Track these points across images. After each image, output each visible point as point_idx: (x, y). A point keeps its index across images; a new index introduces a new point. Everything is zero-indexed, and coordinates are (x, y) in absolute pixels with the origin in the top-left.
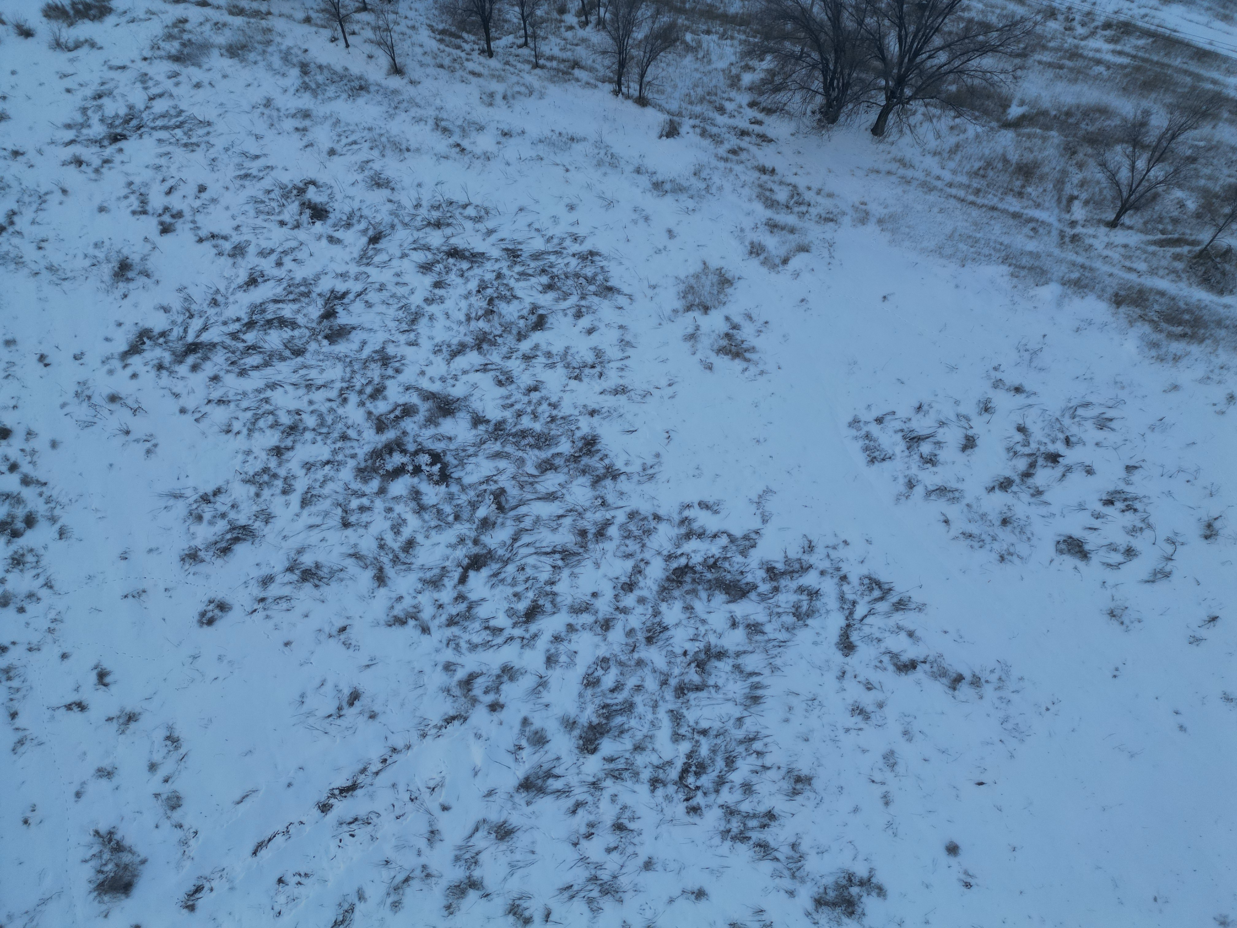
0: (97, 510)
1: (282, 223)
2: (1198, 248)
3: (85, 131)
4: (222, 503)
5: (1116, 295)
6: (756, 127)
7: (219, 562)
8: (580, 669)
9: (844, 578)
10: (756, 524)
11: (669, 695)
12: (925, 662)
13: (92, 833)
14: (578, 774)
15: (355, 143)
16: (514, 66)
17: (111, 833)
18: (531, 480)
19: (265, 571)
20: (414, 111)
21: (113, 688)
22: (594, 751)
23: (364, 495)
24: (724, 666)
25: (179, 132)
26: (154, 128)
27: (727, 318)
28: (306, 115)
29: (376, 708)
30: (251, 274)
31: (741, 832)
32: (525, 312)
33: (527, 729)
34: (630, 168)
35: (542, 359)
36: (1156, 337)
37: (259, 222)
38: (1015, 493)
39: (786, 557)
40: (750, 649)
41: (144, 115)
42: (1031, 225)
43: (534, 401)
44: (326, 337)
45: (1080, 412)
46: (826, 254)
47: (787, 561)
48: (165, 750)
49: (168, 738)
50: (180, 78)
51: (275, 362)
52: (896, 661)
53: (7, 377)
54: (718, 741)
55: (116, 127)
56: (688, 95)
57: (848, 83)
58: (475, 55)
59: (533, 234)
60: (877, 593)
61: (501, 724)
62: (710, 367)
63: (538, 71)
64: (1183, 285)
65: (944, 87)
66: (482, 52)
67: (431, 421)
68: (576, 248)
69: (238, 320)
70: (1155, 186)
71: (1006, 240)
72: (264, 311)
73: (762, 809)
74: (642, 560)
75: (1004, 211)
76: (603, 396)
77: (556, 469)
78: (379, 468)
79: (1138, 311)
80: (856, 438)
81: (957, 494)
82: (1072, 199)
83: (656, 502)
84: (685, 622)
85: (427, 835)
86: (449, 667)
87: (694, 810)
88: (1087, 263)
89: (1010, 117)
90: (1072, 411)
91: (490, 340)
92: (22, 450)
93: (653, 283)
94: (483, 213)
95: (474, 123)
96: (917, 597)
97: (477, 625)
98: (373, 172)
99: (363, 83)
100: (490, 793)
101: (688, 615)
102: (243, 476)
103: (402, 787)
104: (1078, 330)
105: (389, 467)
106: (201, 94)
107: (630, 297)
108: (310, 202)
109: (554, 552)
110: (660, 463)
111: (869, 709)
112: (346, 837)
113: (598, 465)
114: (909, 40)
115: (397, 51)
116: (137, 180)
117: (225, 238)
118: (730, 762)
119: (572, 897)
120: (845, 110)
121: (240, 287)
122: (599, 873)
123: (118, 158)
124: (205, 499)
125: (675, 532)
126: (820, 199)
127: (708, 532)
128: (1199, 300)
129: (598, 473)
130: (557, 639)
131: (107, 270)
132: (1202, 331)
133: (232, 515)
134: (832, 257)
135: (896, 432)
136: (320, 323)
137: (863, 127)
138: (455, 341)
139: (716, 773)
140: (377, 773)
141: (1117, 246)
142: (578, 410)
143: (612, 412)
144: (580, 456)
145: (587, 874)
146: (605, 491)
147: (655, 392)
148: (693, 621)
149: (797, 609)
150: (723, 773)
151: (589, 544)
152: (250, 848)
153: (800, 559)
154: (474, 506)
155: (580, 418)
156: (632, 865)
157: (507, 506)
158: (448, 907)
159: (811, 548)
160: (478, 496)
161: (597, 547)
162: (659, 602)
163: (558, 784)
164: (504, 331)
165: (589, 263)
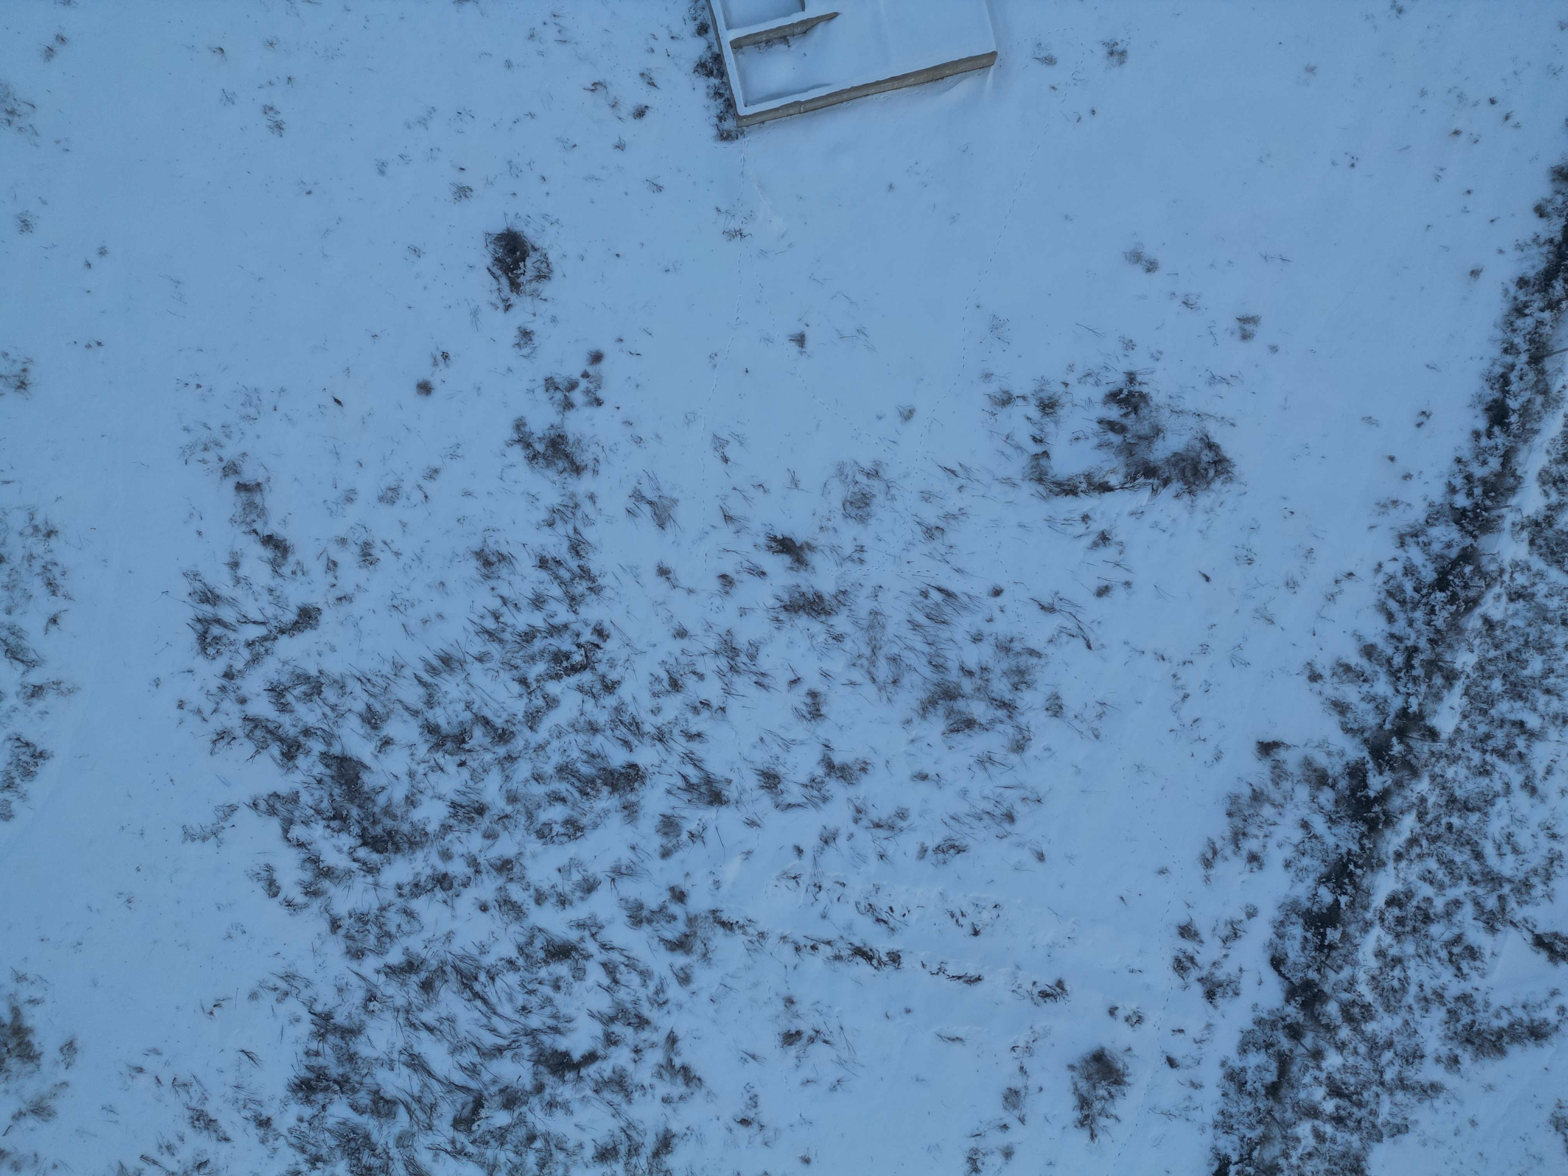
8: (572, 849)
9: (229, 675)
10: (245, 815)
11: (518, 744)
12: (255, 531)
13: (1097, 1140)
14: (665, 761)
17: (1082, 1124)
18: (414, 1106)
22: (633, 766)
24: (440, 717)
29: (780, 1006)
31: (581, 577)
33: (670, 845)
39: (258, 752)
40: (398, 706)
47: (262, 747)
48: (987, 1160)
52: (279, 560)
54: (519, 662)
60: (216, 630)
61: (688, 874)
62: (69, 1047)
73: (544, 575)
74: (401, 895)
76: (230, 1134)
77: (377, 1092)
80: (23, 797)
81: (5, 634)
83: (317, 944)
84: (430, 793)
85: (833, 844)
86: (684, 978)
87: (600, 632)
96: (184, 587)
97: (622, 994)
100: (752, 823)
101: (419, 796)
103: (819, 908)
109: (477, 996)
110: (262, 984)
111: (357, 550)
112: (897, 914)
113: (328, 1050)
118: (529, 636)
119: (764, 675)
122: (726, 669)
125: (335, 891)
127: (303, 856)
129: (338, 1041)
130: (563, 901)
139: (550, 640)
140: (829, 943)
142: (277, 1144)
143: (241, 1103)
144: (335, 1082)
145: (736, 678)
146: (354, 1011)
147: (166, 1080)
148: (421, 786)
149: (311, 694)
150: (544, 634)
151: (433, 968)
152: (979, 987)
153: (247, 736)
154: (502, 1135)
155: (285, 1132)
156: (693, 646)
157: (471, 1099)
158: (864, 770)
159: (222, 736)
160: (488, 1143)
161: (429, 957)
162: (431, 837)
163: (691, 771)
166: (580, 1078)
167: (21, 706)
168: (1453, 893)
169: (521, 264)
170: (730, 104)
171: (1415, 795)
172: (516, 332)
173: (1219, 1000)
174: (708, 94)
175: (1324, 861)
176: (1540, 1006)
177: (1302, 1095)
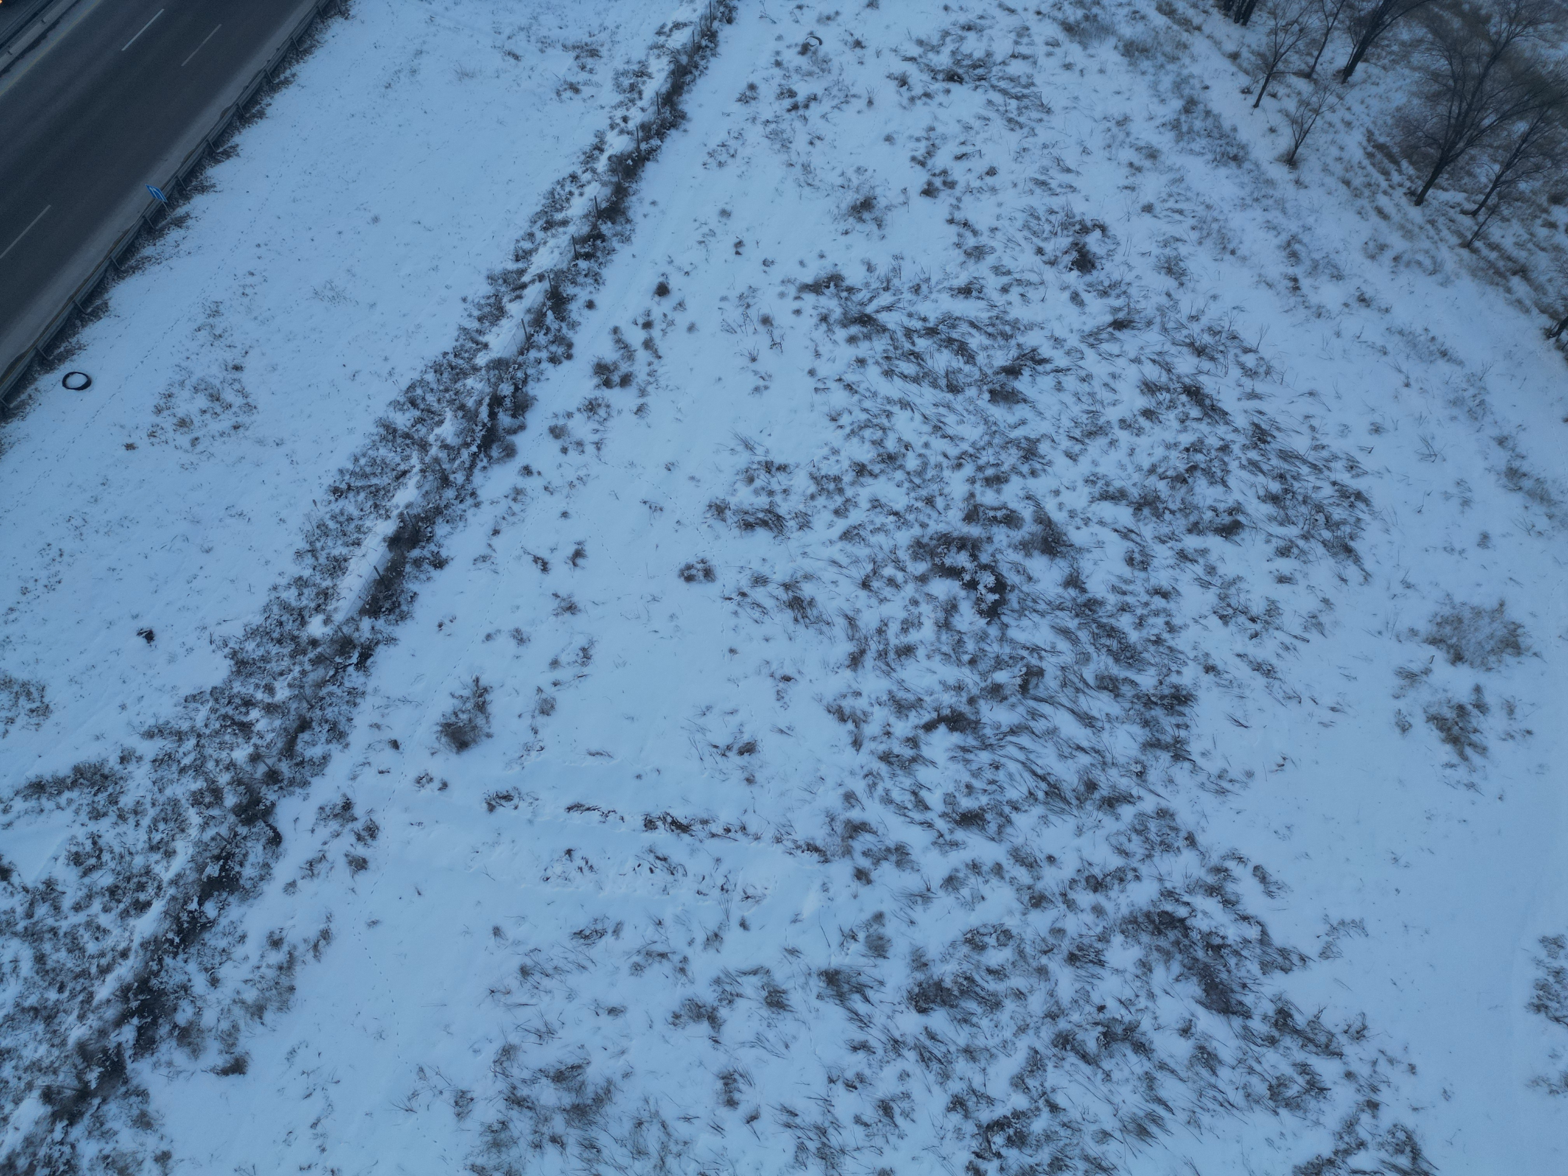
0: (680, 410)
1: (1040, 251)
3: (931, 55)
4: (778, 481)
7: (736, 532)
8: (974, 919)
9: (1373, 1106)
10: (1311, 949)
11: (1047, 1032)
13: (474, 677)
14: (889, 1017)
15: (1181, 212)
16: (1438, 231)
17: (486, 690)
18: (1081, 685)
19: (765, 570)
20: (1275, 216)
21: (578, 572)
22: (922, 1011)
23: (903, 570)
24: (1136, 1064)
25: (1014, 103)
26: (993, 87)
27: (1478, 689)
28: (1153, 154)
29: (759, 777)
30: (971, 283)
32: (1221, 507)
33: (875, 926)
34: (1493, 431)
35: (1199, 569)
37: (1019, 237)
39: (1317, 1017)
40: (1183, 1074)
41: (995, 69)
43: (1153, 607)
44: (992, 392)
47: (1314, 1023)
48: (574, 658)
49: (584, 650)
50: (1057, 50)
51: (925, 384)
53: (701, 242)
54: (1062, 1132)
55: (961, 67)
58: (1399, 193)
59: (1304, 429)
60: (1403, 1161)
61: (855, 897)
62: (1404, 728)
63: (1465, 253)
66: (1411, 193)
67: (1025, 546)
68: (1345, 478)
69: (925, 320)
72: (954, 327)
74: (1135, 870)
76: (1238, 660)
77: (1117, 696)
78: (937, 555)
80: (1539, 963)
83: (1203, 823)
84: (1129, 977)
85: (710, 933)
86: (850, 798)
91: (1157, 508)
92: (665, 315)
93: (1411, 580)
94: (1262, 370)
95: (1335, 267)
97: (907, 782)
98: (1175, 253)
99: (1241, 154)
100: (793, 952)
101: (1139, 972)
102: (814, 470)
103: (723, 868)
105: (948, 562)
106: (1065, 77)
107: (1367, 577)
108: (1084, 245)
109: (1043, 778)
110: (1246, 786)
112: (646, 866)
113: (1168, 729)
115: (1308, 140)
116: (940, 129)
117: (975, 233)
118: (1057, 1166)
119: (788, 1126)
121: (951, 289)
122: (831, 1131)
123: (941, 98)
124: (768, 467)
125: (1200, 873)
127: (1240, 907)
129: (1162, 737)
130: (975, 867)
131: (850, 198)
133: (778, 499)
136: (997, 373)
138: (1117, 484)
139: (1032, 1161)
140: (713, 835)
142: (1194, 653)
143: (1235, 685)
144: (1156, 704)
145: (819, 1120)
146: (1154, 763)
147: (1307, 702)
148: (1138, 984)
149: (1279, 1085)
150: (1040, 1169)
151: (1089, 802)
152: (570, 802)
153: (1333, 1035)
154: (999, 664)
155: (1190, 662)
156: (869, 1159)
157: (1032, 692)
158: (677, 1016)
159: (1359, 1035)
160: (1011, 658)
161: (1095, 813)
162: (1117, 930)
163: (861, 1007)
164: (1180, 510)
165: (1346, 504)
166: (937, 710)
168: (81, 918)
171: (89, 1022)
173: (340, 802)
175: (204, 945)
176: (26, 813)
177: (277, 723)
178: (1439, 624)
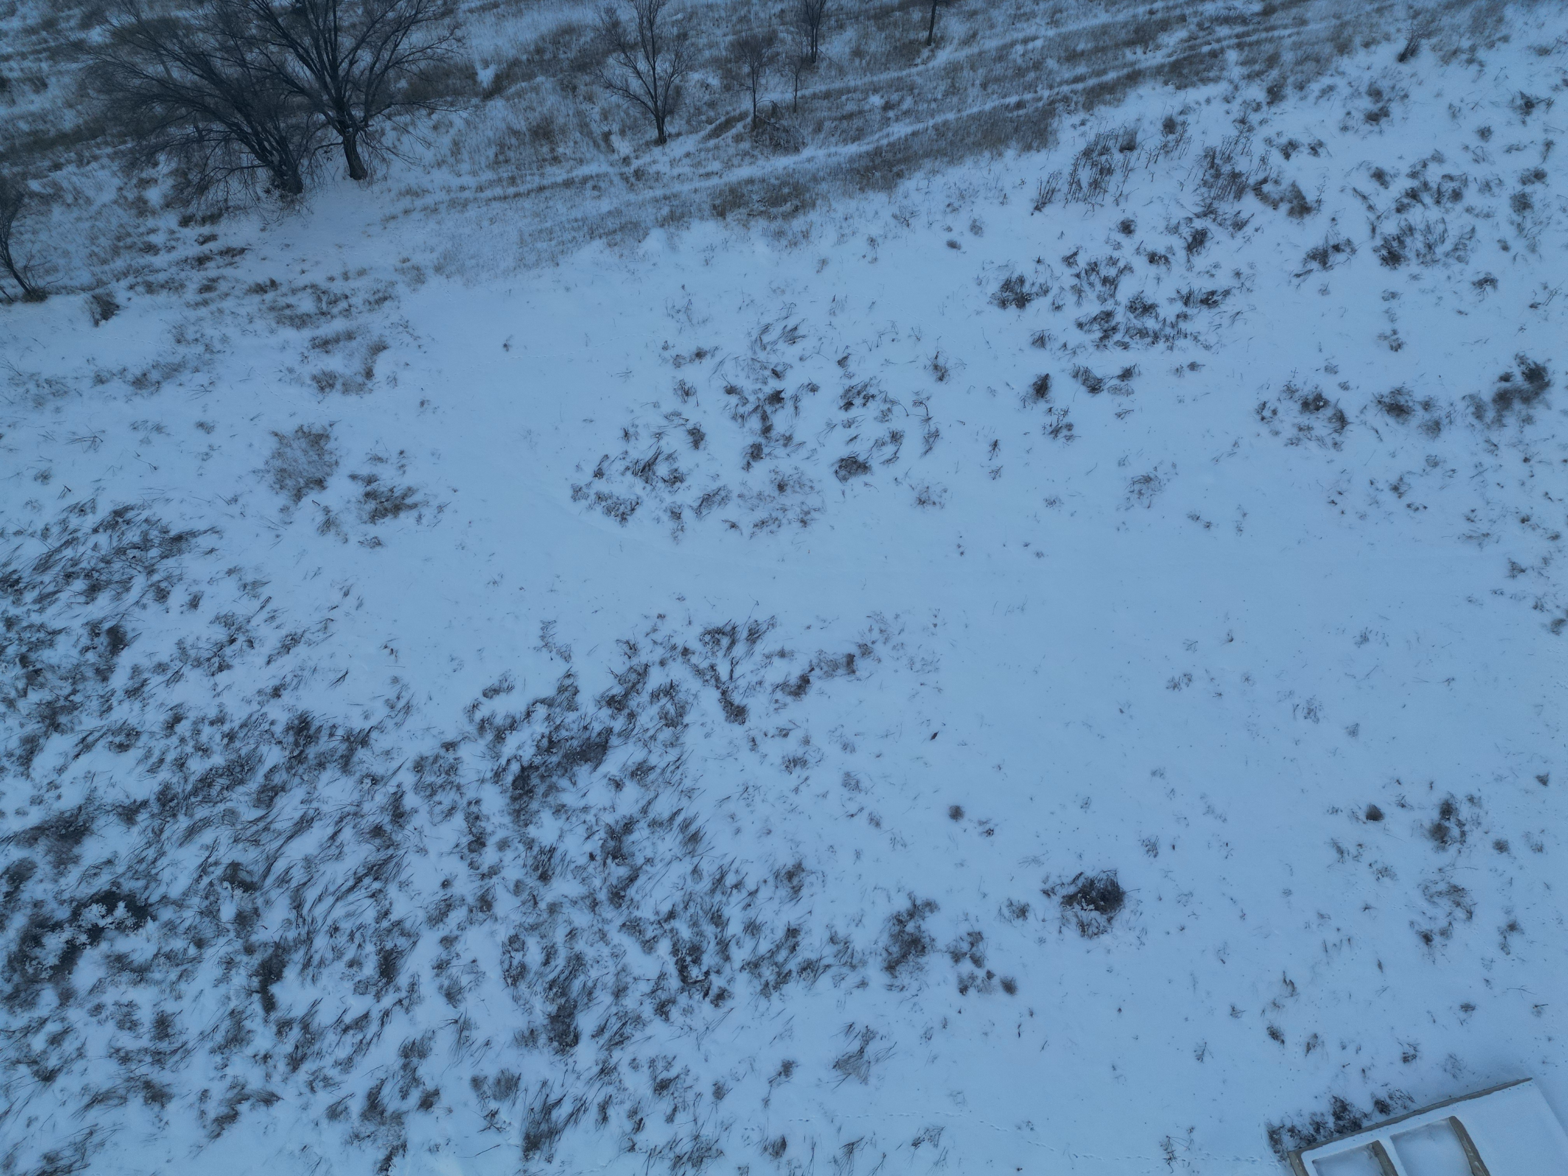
2: (749, 120)
5: (714, 207)
6: (211, 245)
8: (493, 972)
9: (686, 652)
10: (560, 668)
11: (608, 912)
12: (812, 669)
14: (578, 1078)
18: (261, 825)
22: (576, 1040)
23: (43, 1022)
24: (640, 833)
31: (779, 974)
32: (85, 641)
33: (485, 1088)
34: (86, 385)
35: (156, 680)
36: (775, 226)
38: (770, 454)
39: (616, 676)
40: (652, 795)
42: (590, 184)
43: (188, 734)
45: (766, 339)
46: (407, 338)
47: (621, 679)
52: (788, 689)
54: (691, 910)
56: (92, 254)
57: (281, 137)
59: (17, 541)
60: (725, 641)
61: (450, 1111)
62: (377, 543)
64: (761, 162)
65: (392, 88)
67: (62, 863)
68: (91, 521)
70: (670, 82)
71: (577, 213)
73: (780, 933)
74: (470, 803)
75: (554, 185)
76: (273, 665)
77: (283, 789)
78: (36, 974)
79: (744, 210)
80: (590, 507)
81: (723, 493)
82: (607, 136)
83: (435, 732)
84: (566, 827)
86: (335, 1113)
87: (721, 996)
88: (668, 192)
89: (485, 85)
90: (759, 342)
91: (63, 708)
93: (229, 496)
96: (762, 616)
97: (331, 1037)
101: (564, 817)
104: (707, 262)
105: (52, 960)
107: (213, 530)
109: (359, 880)
110: (405, 687)
111: (799, 753)
113: (332, 745)
114: (314, 55)
118: (718, 919)
120: (301, 169)
122: (678, 1150)
125: (482, 744)
126: (353, 284)
127: (518, 717)
128: (785, 168)
129: (340, 753)
130: (441, 966)
132: (808, 195)
134: (416, 338)
135: (623, 474)
137: (339, 178)
138: (14, 744)
139: (713, 943)
141: (680, 160)
142: (255, 704)
143: (300, 673)
144: (302, 752)
145: (668, 1163)
146: (366, 765)
147: (332, 614)
148: (574, 819)
149: (666, 719)
150: (719, 936)
151: (394, 837)
153: (631, 668)
154: (211, 912)
155: (264, 710)
156: (704, 1109)
157: (255, 879)
159: (633, 648)
160: (207, 898)
161: (406, 832)
162: (523, 830)
163: (566, 1108)
164: (74, 683)
165: (124, 527)
166: (250, 993)
167: (664, 505)
169: (1092, 907)
170: (1311, 1142)
172: (1023, 900)
174: (1315, 1114)
178: (282, 488)
